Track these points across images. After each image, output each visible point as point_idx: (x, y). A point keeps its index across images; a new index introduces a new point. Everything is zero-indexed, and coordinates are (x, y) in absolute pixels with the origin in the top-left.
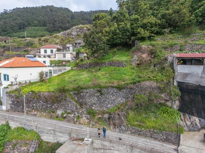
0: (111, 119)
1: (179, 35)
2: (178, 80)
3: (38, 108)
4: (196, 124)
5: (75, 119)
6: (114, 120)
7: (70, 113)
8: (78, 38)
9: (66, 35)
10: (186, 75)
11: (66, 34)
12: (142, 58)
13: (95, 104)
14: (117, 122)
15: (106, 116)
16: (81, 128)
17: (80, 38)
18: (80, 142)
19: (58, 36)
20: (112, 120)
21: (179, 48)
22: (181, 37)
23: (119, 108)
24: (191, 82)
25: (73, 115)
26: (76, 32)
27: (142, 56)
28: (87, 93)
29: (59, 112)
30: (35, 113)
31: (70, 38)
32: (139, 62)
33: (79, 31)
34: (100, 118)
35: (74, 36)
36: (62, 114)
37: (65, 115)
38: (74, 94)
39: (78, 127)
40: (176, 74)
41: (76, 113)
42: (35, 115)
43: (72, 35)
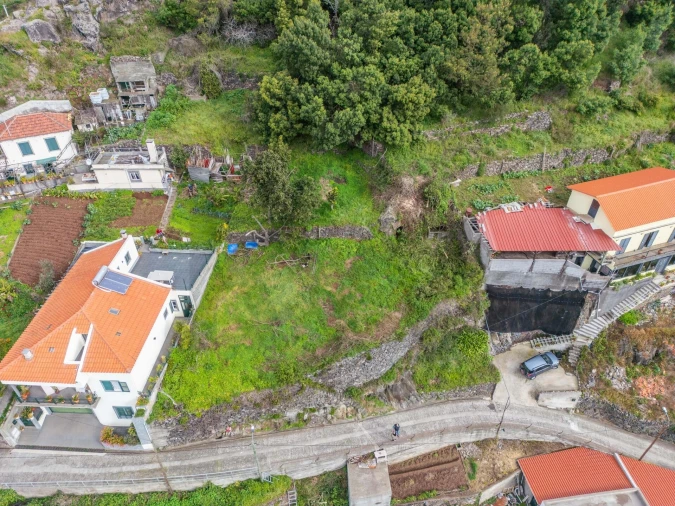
0: (389, 391)
1: (472, 120)
2: (489, 282)
3: (240, 420)
4: (507, 341)
5: (329, 417)
6: (396, 390)
7: (313, 410)
8: (122, 54)
9: (53, 36)
10: (502, 275)
11: (53, 30)
12: (404, 213)
13: (357, 377)
14: (401, 393)
15: (381, 389)
16: (350, 431)
17: (126, 53)
18: (370, 463)
19: (20, 47)
20: (392, 390)
21: (475, 170)
22: (476, 127)
23: (400, 369)
24: (508, 284)
25: (322, 411)
26: (90, 16)
27: (403, 208)
28: (341, 366)
29: (291, 414)
30: (237, 431)
31: (78, 46)
32: (399, 224)
33: (104, 10)
34: (369, 396)
35: (92, 40)
36: (299, 416)
37: (306, 416)
38: (315, 376)
39: (345, 433)
40: (487, 273)
41: (326, 405)
42: (240, 438)
43: (84, 35)
